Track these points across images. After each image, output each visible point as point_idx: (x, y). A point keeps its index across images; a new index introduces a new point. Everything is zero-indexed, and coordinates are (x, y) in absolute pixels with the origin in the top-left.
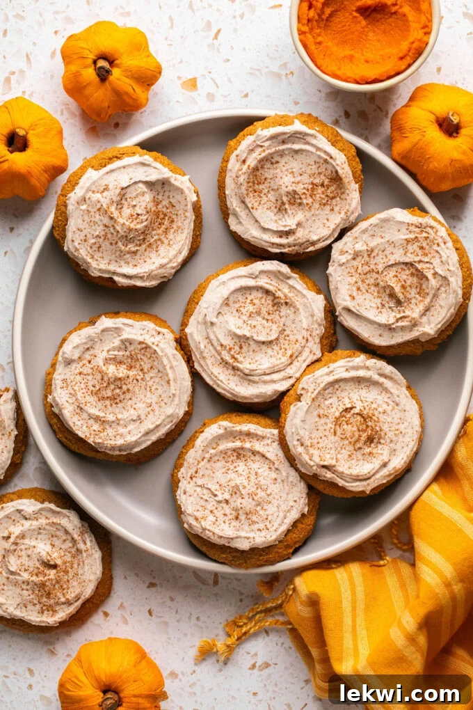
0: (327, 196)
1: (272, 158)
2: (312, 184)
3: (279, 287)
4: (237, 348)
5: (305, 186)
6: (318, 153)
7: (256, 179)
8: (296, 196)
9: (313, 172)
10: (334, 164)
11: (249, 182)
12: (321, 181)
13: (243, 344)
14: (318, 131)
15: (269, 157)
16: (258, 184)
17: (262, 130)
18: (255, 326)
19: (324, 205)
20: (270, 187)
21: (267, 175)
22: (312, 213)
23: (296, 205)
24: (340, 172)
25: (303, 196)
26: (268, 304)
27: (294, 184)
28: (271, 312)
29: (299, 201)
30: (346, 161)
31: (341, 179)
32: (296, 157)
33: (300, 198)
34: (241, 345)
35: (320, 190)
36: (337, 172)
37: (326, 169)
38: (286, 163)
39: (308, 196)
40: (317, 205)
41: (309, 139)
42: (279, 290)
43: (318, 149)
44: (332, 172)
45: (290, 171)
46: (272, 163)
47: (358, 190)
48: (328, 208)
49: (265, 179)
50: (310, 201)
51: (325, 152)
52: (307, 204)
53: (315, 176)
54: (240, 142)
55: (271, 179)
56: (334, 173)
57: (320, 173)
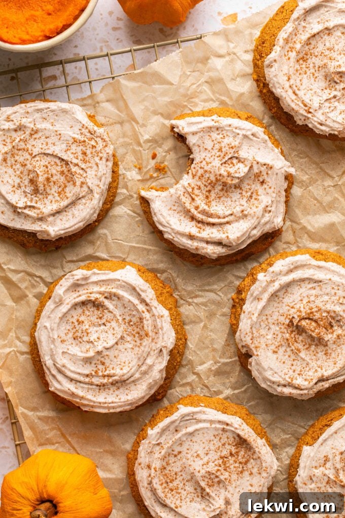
0: (240, 463)
1: (173, 451)
2: (221, 457)
3: (89, 291)
4: (100, 367)
5: (216, 463)
6: (213, 426)
7: (168, 477)
8: (212, 476)
9: (217, 446)
10: (233, 429)
11: (162, 484)
12: (228, 451)
13: (102, 359)
14: (205, 406)
15: (170, 451)
16: (171, 482)
17: (152, 429)
18: (98, 338)
19: (241, 472)
20: (183, 479)
21: (176, 469)
22: (234, 485)
23: (216, 485)
24: (242, 433)
25: (218, 474)
26: (93, 312)
27: (205, 466)
28: (101, 315)
29: (217, 480)
30: (243, 421)
31: (245, 441)
32: (194, 439)
33: (217, 477)
34: (101, 362)
35: (231, 460)
36: (239, 436)
37: (228, 438)
38: (188, 449)
39: (222, 471)
40: (234, 476)
41: (199, 416)
42: (91, 293)
43: (211, 422)
44: (235, 438)
45: (196, 454)
46: (175, 456)
47: (266, 444)
48: (246, 474)
49: (176, 474)
50: (226, 475)
51: (219, 422)
52: (225, 479)
53: (221, 449)
54: (137, 450)
55: (181, 471)
56: (237, 438)
57: (224, 445)
